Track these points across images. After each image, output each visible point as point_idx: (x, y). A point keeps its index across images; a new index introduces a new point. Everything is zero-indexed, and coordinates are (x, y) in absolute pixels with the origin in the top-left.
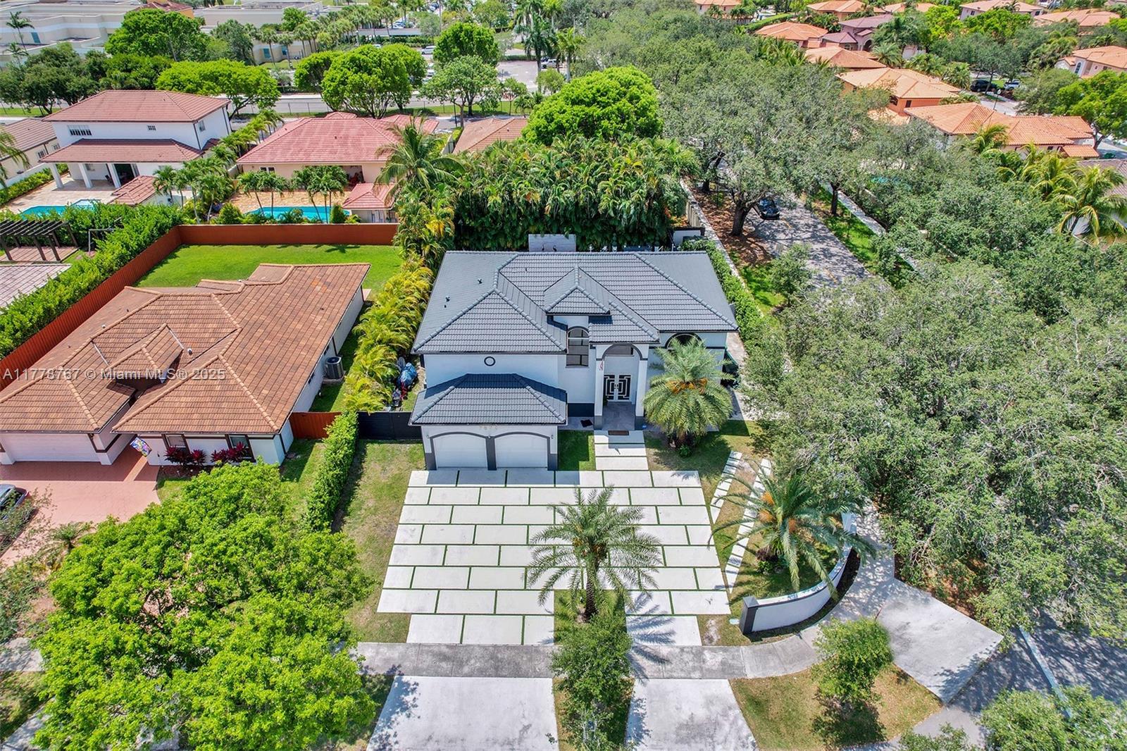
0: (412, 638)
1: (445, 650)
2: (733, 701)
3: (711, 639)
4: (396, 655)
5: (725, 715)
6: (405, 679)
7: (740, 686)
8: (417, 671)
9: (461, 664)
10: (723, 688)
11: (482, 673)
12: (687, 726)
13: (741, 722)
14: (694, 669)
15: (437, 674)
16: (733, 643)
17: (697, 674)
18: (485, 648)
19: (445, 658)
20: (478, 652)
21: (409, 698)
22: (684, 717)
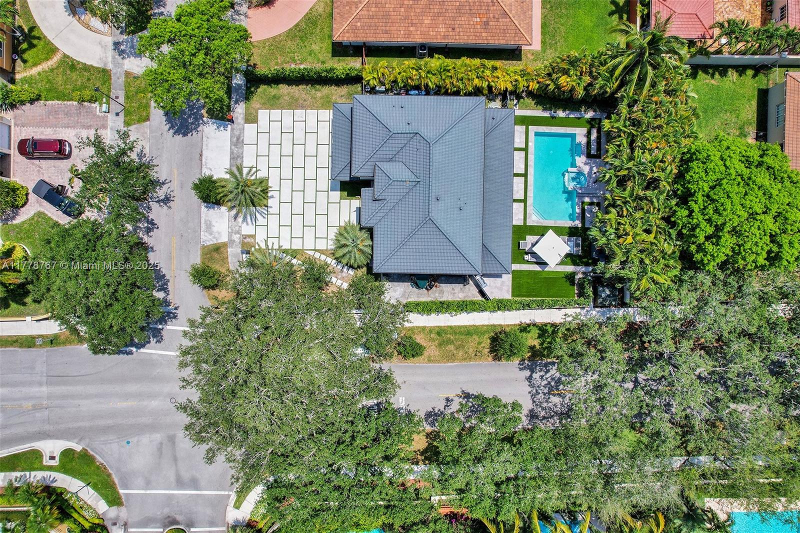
0: (247, 126)
1: (241, 139)
2: (219, 241)
3: (245, 238)
4: (239, 121)
5: (214, 238)
6: (229, 126)
7: (225, 245)
8: (232, 129)
9: (235, 145)
10: (224, 239)
11: (232, 153)
12: (210, 224)
13: (212, 243)
14: (232, 230)
15: (231, 137)
16: (243, 246)
17: (230, 231)
18: (242, 153)
19: (238, 139)
20: (240, 151)
21: (222, 128)
22: (214, 223)
